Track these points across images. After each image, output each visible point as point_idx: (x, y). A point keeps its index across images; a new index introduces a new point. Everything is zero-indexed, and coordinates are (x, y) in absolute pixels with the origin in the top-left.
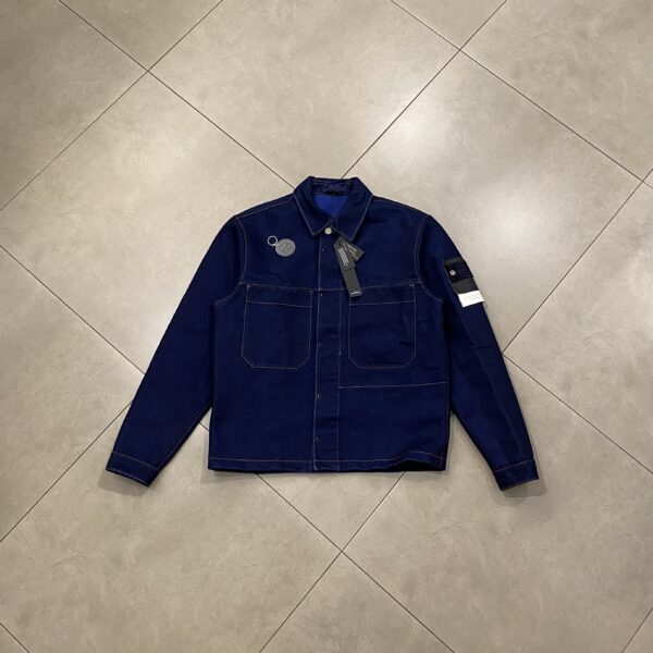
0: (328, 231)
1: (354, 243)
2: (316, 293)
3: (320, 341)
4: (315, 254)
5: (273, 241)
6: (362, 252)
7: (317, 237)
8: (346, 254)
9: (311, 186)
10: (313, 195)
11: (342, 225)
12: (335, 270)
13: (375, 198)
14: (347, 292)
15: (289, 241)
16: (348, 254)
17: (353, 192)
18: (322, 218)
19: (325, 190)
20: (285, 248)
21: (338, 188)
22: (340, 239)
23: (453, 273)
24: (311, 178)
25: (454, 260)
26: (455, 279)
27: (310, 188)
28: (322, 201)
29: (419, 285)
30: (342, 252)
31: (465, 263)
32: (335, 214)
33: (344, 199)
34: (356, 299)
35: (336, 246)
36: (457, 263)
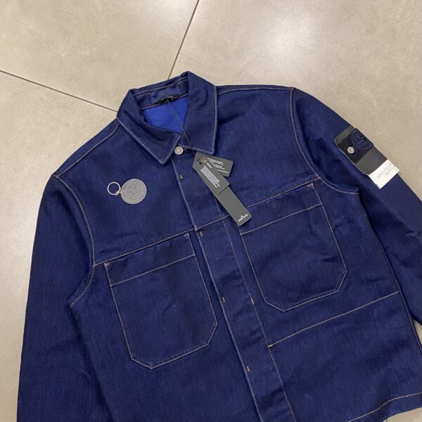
0: (179, 151)
1: (215, 154)
2: (193, 234)
3: (222, 295)
5: (115, 188)
6: (231, 163)
7: (169, 162)
8: (212, 172)
9: (136, 102)
10: (142, 112)
11: (193, 138)
12: (208, 198)
13: (219, 88)
14: (230, 218)
16: (213, 170)
17: (190, 92)
18: (163, 137)
19: (154, 101)
20: (133, 192)
21: (169, 93)
22: (197, 155)
23: (351, 150)
24: (132, 91)
25: (345, 134)
26: (357, 156)
27: (135, 105)
28: (157, 116)
30: (206, 172)
31: (357, 132)
32: (179, 126)
33: (181, 104)
34: (246, 225)
35: (195, 166)
36: (350, 135)
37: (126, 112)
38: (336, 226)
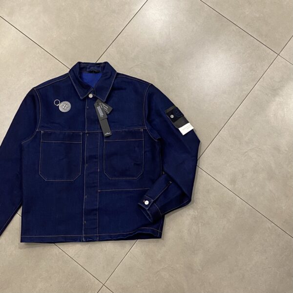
0: (91, 96)
1: (106, 103)
2: (84, 134)
3: (87, 163)
4: (83, 110)
5: (57, 103)
6: (111, 109)
7: (84, 100)
8: (102, 110)
9: (80, 68)
10: (80, 73)
11: (98, 91)
12: (95, 120)
13: (118, 74)
14: (102, 133)
15: (67, 102)
17: (104, 71)
18: (86, 88)
19: (88, 70)
20: (64, 107)
21: (95, 69)
22: (98, 100)
23: (172, 116)
24: (79, 63)
25: (171, 108)
26: (174, 120)
27: (78, 70)
28: (87, 77)
29: (146, 130)
30: (99, 109)
32: (94, 85)
33: (99, 76)
34: (108, 137)
35: (95, 104)
36: (173, 110)
37: (73, 71)
38: (146, 152)
